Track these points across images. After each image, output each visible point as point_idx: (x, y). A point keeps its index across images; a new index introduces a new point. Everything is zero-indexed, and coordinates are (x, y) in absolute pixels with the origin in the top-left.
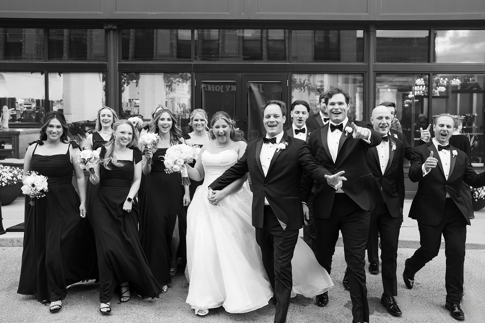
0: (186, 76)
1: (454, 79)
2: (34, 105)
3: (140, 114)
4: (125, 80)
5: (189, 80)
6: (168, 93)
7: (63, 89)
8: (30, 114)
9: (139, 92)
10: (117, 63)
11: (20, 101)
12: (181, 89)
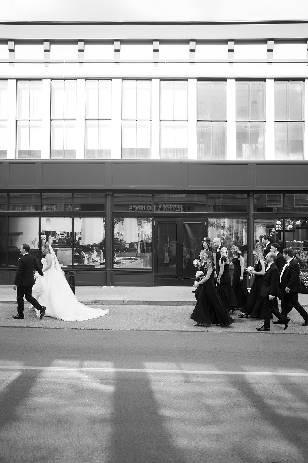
0: (149, 219)
1: (297, 221)
2: (66, 235)
3: (124, 240)
4: (116, 221)
5: (151, 221)
6: (139, 228)
7: (82, 226)
8: (63, 240)
9: (123, 228)
10: (112, 212)
11: (58, 233)
12: (147, 226)
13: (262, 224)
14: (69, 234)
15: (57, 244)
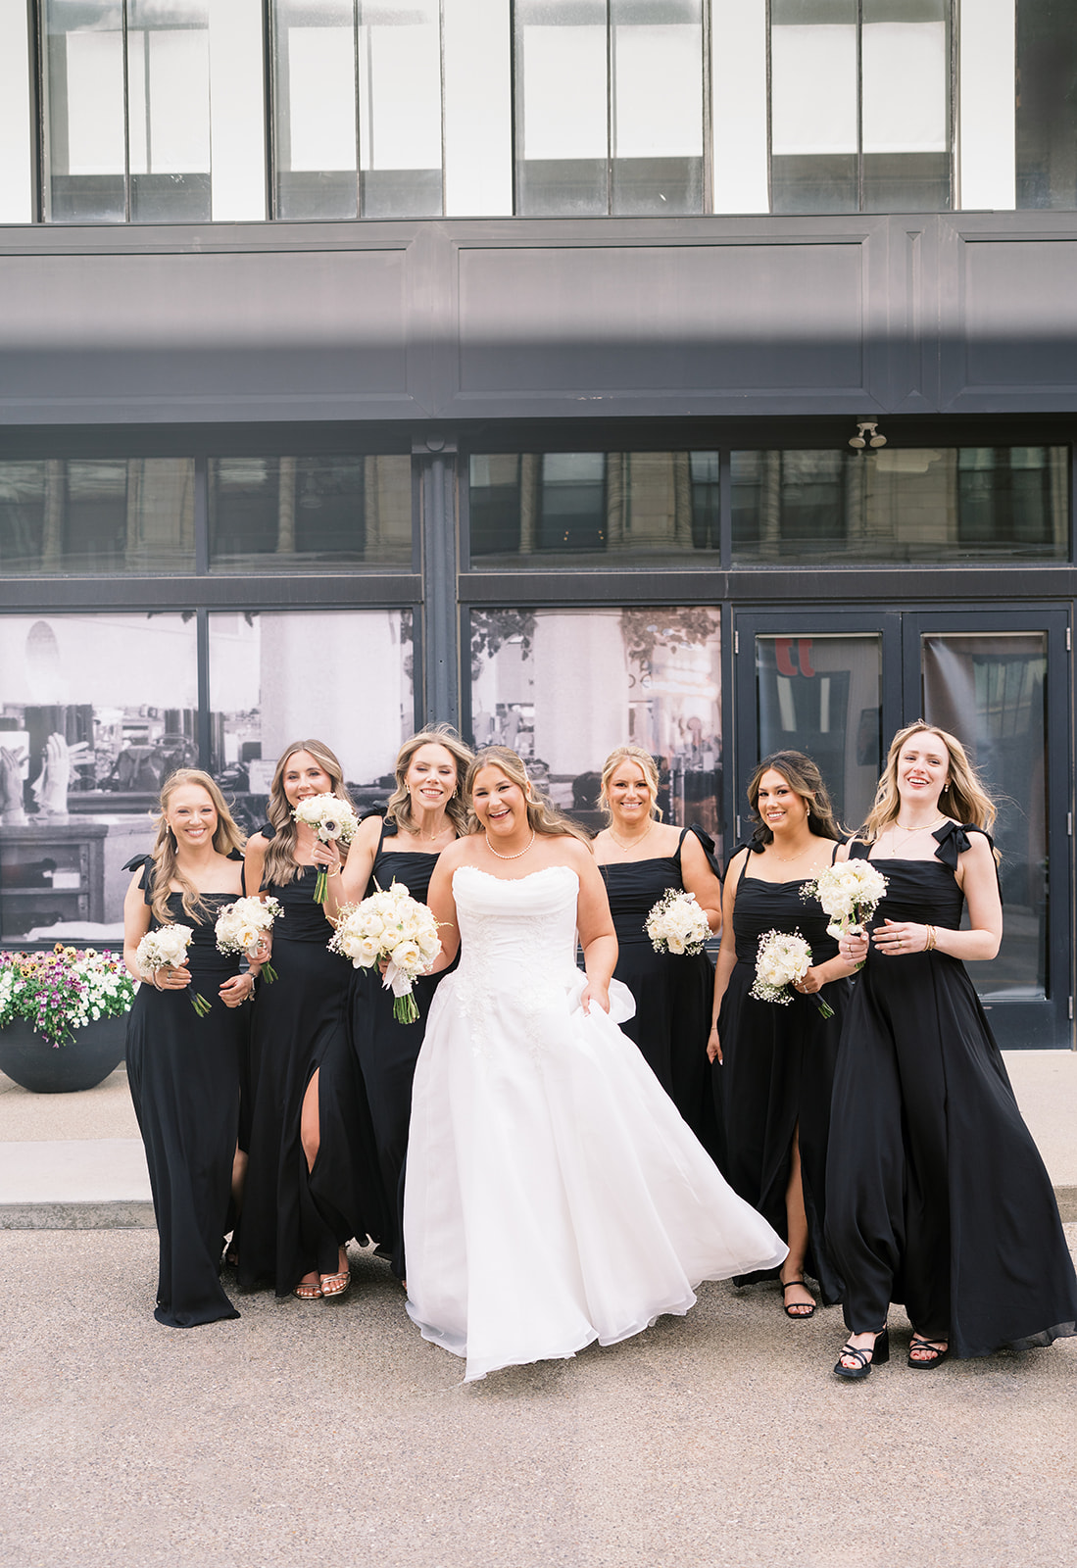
0: (702, 618)
2: (157, 731)
3: (536, 757)
4: (483, 637)
5: (713, 632)
6: (638, 678)
7: (262, 671)
8: (144, 761)
9: (534, 678)
10: (458, 575)
11: (107, 716)
12: (686, 665)
15: (104, 790)
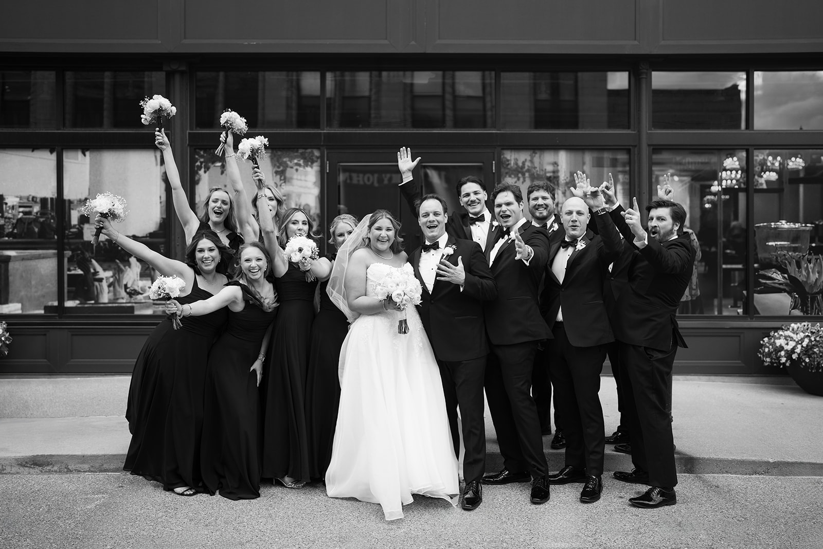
0: (311, 155)
1: (793, 159)
4: (201, 163)
5: (317, 161)
7: (90, 179)
8: (30, 224)
10: (188, 132)
11: (11, 200)
12: (303, 178)
13: (679, 167)
14: (49, 206)
15: (9, 238)
